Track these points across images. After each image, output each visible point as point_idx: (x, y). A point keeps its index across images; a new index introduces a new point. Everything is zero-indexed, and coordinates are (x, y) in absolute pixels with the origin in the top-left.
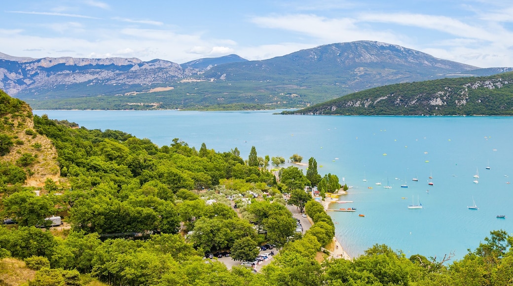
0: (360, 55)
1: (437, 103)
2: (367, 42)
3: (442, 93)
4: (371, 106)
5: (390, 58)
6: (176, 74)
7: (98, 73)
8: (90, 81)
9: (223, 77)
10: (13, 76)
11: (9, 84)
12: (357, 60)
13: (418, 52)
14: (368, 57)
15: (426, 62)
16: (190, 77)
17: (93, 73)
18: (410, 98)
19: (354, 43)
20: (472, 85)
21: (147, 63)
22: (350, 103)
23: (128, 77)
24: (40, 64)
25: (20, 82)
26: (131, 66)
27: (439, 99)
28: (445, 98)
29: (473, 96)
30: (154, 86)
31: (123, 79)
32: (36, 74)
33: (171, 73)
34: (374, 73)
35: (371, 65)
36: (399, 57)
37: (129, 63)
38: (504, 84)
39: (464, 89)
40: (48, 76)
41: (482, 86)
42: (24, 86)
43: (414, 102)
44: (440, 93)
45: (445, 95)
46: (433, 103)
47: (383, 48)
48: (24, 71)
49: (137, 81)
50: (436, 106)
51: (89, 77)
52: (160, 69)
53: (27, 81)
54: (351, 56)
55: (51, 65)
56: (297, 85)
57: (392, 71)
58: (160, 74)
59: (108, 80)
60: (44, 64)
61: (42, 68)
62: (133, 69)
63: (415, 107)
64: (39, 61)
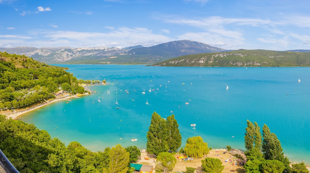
0: (183, 45)
1: (202, 62)
2: (186, 40)
3: (204, 58)
4: (178, 63)
5: (194, 46)
6: (119, 52)
7: (94, 52)
8: (92, 55)
9: (134, 53)
10: (70, 54)
11: (68, 56)
12: (182, 47)
13: (205, 44)
14: (186, 46)
15: (208, 48)
16: (123, 53)
17: (92, 52)
18: (192, 60)
19: (181, 41)
20: (215, 55)
21: (110, 48)
22: (170, 62)
23: (103, 54)
24: (77, 50)
25: (72, 56)
26: (105, 50)
27: (202, 61)
28: (205, 60)
29: (215, 59)
30: (111, 56)
31: (102, 54)
32: (76, 53)
33: (117, 52)
34: (188, 51)
35: (187, 49)
36: (198, 46)
37: (104, 49)
38: (227, 55)
39: (212, 57)
40: (80, 53)
41: (219, 56)
42: (73, 57)
43: (193, 62)
44: (203, 58)
45: (205, 59)
46: (200, 62)
47: (192, 42)
48: (73, 52)
49: (106, 55)
50: (201, 63)
51: (91, 54)
52: (114, 51)
53: (74, 55)
54: (180, 45)
55: (81, 50)
56: (160, 56)
57: (195, 50)
58: (113, 52)
59: (97, 54)
60: (79, 50)
61: (78, 51)
62: (105, 51)
63: (194, 63)
64: (77, 49)
